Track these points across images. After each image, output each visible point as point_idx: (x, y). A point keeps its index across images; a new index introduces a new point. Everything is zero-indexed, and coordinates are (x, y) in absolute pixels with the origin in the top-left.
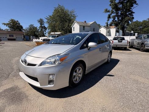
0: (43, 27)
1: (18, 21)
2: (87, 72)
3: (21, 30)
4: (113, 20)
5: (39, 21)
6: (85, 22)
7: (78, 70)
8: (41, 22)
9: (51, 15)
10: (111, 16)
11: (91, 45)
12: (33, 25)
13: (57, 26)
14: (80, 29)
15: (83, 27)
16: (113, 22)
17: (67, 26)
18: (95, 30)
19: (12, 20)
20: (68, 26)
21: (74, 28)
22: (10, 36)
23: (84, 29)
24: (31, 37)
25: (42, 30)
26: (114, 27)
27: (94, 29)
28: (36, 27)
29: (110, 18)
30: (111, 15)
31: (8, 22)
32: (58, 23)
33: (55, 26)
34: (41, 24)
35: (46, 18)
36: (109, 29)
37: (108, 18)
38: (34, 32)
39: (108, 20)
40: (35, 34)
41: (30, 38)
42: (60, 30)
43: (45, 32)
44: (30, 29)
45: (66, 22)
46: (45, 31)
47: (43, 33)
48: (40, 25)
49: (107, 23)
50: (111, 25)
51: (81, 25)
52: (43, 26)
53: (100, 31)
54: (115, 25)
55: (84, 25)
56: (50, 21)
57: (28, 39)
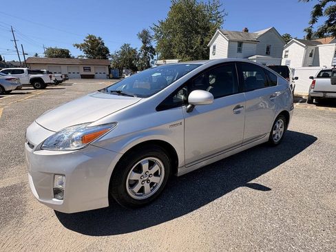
0: (148, 48)
1: (100, 39)
2: (181, 171)
3: (105, 58)
4: (327, 22)
5: (141, 36)
6: (246, 30)
7: (145, 166)
8: (145, 37)
9: (164, 20)
10: (324, 9)
11: (194, 99)
12: (128, 45)
13: (175, 44)
14: (229, 50)
15: (237, 44)
16: (330, 25)
17: (198, 44)
18: (271, 50)
19: (90, 37)
20: (202, 43)
21: (214, 47)
22: (84, 70)
23: (240, 50)
24: (124, 71)
25: (145, 54)
26: (330, 39)
27: (268, 49)
28: (135, 50)
29: (321, 15)
30: (324, 4)
31: (83, 42)
32: (177, 38)
33: (171, 45)
34: (144, 42)
35: (153, 26)
36: (313, 48)
37: (314, 16)
38: (131, 60)
39: (314, 21)
40: (133, 65)
41: (121, 74)
42: (181, 52)
43: (151, 60)
44: (123, 54)
45: (198, 33)
46: (153, 58)
47: (148, 62)
48: (142, 44)
49: (310, 31)
50: (321, 35)
51: (232, 38)
52: (148, 45)
53: (287, 51)
54: (333, 35)
55: (240, 38)
56: (161, 33)
57: (117, 75)
